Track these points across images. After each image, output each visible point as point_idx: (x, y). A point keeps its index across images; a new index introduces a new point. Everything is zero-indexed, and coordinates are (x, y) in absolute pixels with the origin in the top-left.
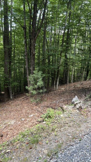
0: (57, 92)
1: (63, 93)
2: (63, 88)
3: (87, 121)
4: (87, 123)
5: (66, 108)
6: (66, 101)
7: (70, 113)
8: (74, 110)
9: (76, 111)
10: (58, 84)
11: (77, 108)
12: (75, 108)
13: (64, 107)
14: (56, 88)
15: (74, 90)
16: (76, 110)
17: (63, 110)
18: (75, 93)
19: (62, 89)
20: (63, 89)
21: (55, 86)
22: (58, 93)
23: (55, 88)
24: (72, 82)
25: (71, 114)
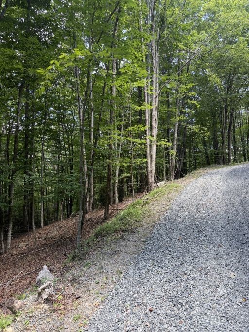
0: (10, 256)
1: (23, 255)
2: (23, 243)
3: (63, 326)
4: (63, 329)
5: (21, 307)
6: (26, 276)
7: (30, 317)
8: (38, 306)
9: (41, 307)
10: (10, 238)
11: (44, 298)
12: (40, 300)
13: (15, 304)
14: (6, 247)
15: (45, 244)
16: (43, 305)
17: (14, 313)
18: (46, 253)
19: (21, 245)
20: (23, 245)
21: (3, 243)
22: (12, 259)
23: (3, 247)
24: (42, 225)
25: (32, 320)
